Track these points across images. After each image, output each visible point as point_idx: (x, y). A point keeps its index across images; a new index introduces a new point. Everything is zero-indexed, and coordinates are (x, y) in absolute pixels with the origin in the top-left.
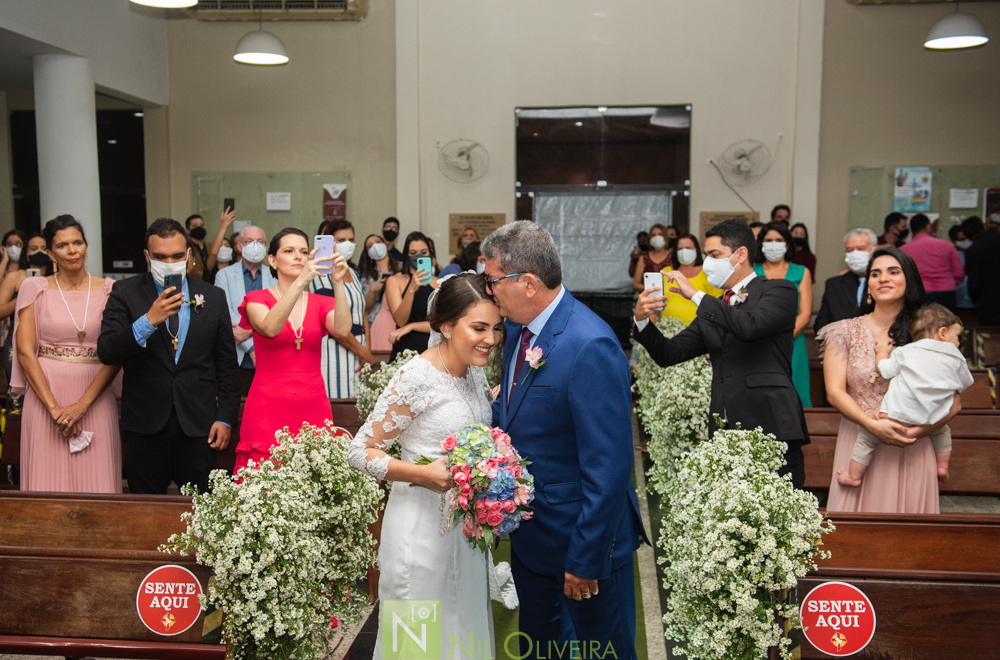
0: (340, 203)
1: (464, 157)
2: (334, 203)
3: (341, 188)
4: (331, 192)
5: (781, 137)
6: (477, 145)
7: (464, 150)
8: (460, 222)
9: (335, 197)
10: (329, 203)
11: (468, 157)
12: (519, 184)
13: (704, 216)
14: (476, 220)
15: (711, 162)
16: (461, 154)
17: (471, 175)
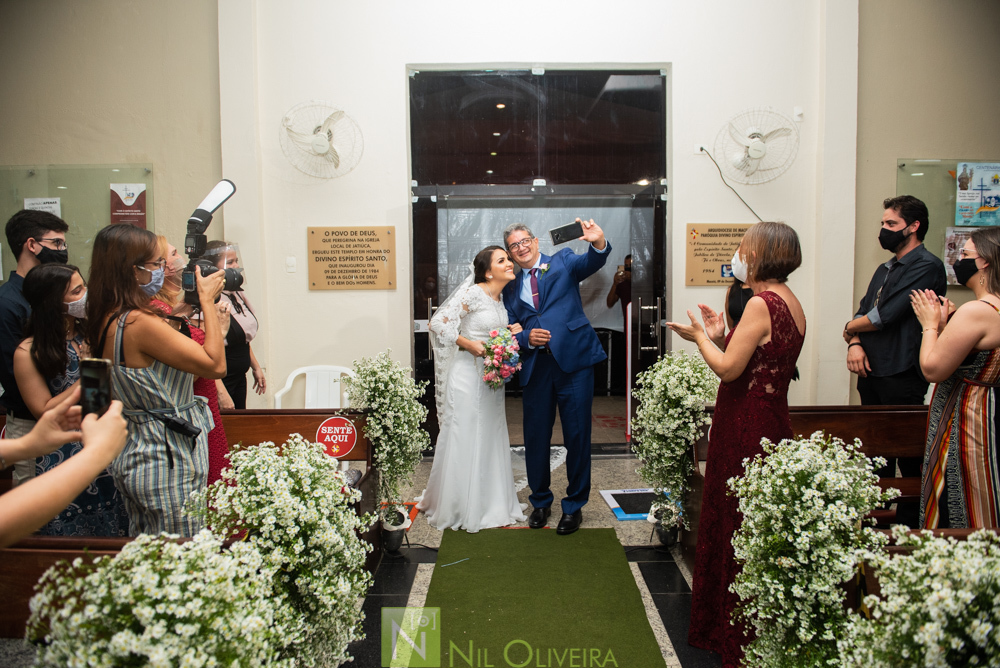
0: (138, 212)
1: (323, 133)
2: (127, 212)
3: (137, 189)
4: (123, 196)
5: (801, 115)
6: (340, 114)
7: (322, 123)
8: (324, 241)
9: (129, 202)
10: (120, 213)
11: (330, 134)
12: (415, 183)
13: (692, 230)
14: (349, 237)
15: (702, 149)
16: (318, 129)
17: (337, 166)
